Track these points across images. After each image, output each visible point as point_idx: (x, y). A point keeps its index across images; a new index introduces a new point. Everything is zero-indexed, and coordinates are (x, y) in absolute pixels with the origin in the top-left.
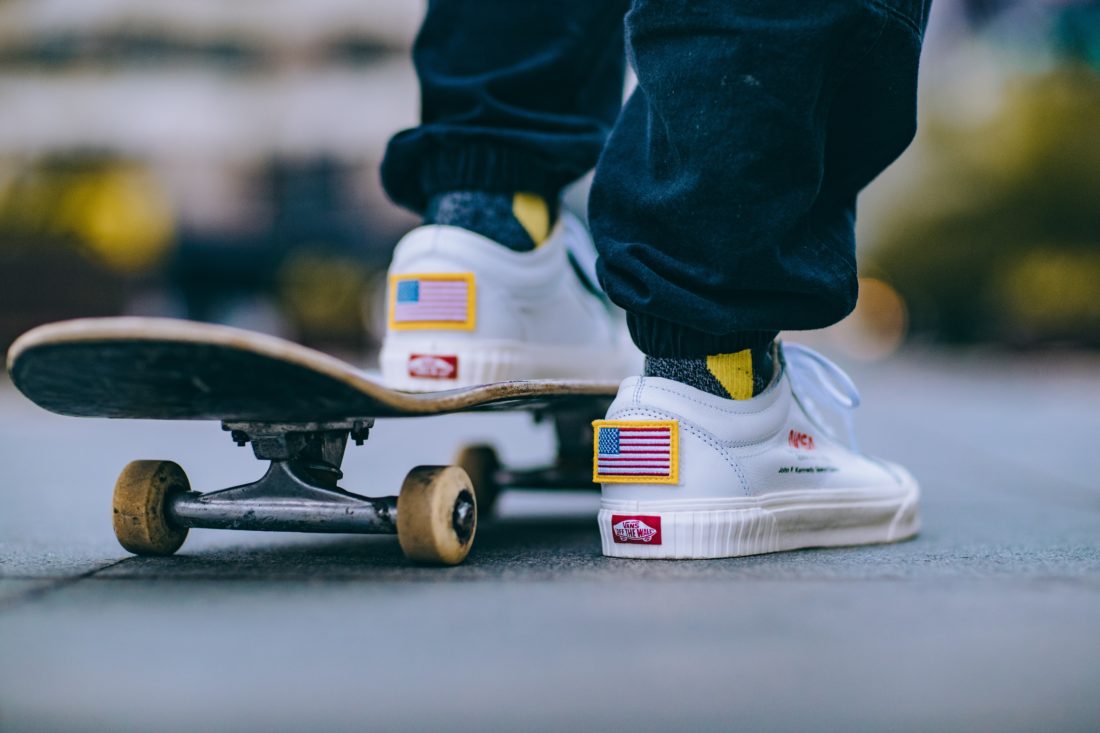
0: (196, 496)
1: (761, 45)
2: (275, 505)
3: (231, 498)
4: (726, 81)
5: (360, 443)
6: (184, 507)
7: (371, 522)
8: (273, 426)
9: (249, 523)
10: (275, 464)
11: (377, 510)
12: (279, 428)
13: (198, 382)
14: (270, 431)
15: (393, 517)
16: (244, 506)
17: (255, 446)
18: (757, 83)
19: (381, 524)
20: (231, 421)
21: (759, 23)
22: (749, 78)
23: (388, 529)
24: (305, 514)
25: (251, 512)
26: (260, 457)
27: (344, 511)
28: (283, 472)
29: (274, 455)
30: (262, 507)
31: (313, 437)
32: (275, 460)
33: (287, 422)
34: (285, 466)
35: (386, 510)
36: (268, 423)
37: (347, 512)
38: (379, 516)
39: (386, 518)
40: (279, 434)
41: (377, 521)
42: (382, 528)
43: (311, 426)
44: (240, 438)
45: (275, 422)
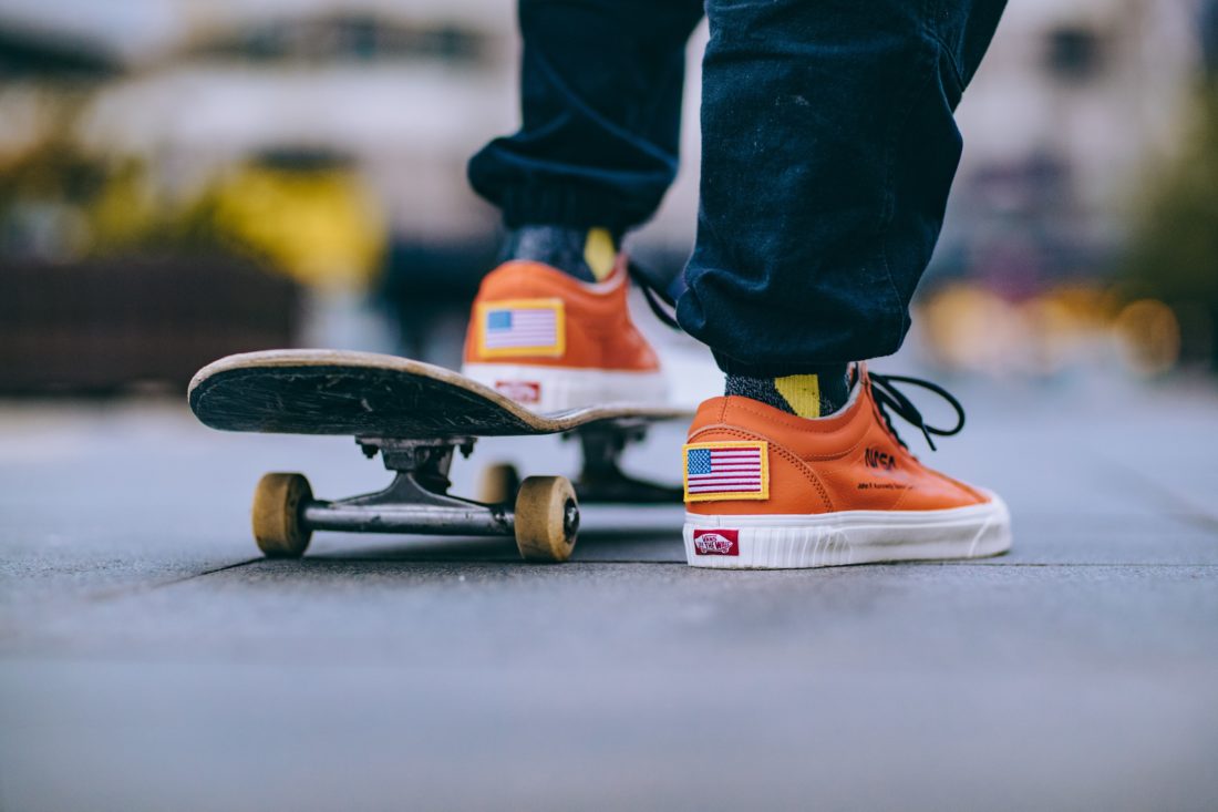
0: (324, 504)
1: (810, 68)
2: (399, 511)
3: (358, 504)
4: (780, 101)
5: (466, 456)
6: (313, 513)
7: (489, 525)
8: (404, 441)
9: (375, 526)
10: (402, 475)
11: (494, 514)
12: (410, 444)
13: (364, 403)
14: (401, 445)
15: (509, 521)
16: (371, 512)
17: (386, 458)
18: (806, 103)
19: (498, 527)
20: (364, 437)
21: (809, 48)
22: (800, 99)
23: (503, 531)
24: (428, 519)
25: (378, 518)
26: (389, 468)
27: (464, 516)
28: (408, 481)
29: (403, 467)
30: (388, 512)
31: (438, 451)
32: (400, 471)
33: (418, 438)
34: (410, 477)
35: (503, 514)
36: (399, 439)
37: (467, 516)
38: (496, 520)
39: (503, 522)
40: (409, 449)
41: (494, 524)
42: (498, 531)
43: (437, 442)
44: (369, 451)
45: (405, 438)
